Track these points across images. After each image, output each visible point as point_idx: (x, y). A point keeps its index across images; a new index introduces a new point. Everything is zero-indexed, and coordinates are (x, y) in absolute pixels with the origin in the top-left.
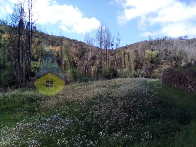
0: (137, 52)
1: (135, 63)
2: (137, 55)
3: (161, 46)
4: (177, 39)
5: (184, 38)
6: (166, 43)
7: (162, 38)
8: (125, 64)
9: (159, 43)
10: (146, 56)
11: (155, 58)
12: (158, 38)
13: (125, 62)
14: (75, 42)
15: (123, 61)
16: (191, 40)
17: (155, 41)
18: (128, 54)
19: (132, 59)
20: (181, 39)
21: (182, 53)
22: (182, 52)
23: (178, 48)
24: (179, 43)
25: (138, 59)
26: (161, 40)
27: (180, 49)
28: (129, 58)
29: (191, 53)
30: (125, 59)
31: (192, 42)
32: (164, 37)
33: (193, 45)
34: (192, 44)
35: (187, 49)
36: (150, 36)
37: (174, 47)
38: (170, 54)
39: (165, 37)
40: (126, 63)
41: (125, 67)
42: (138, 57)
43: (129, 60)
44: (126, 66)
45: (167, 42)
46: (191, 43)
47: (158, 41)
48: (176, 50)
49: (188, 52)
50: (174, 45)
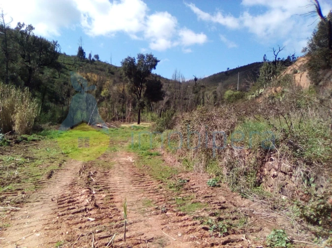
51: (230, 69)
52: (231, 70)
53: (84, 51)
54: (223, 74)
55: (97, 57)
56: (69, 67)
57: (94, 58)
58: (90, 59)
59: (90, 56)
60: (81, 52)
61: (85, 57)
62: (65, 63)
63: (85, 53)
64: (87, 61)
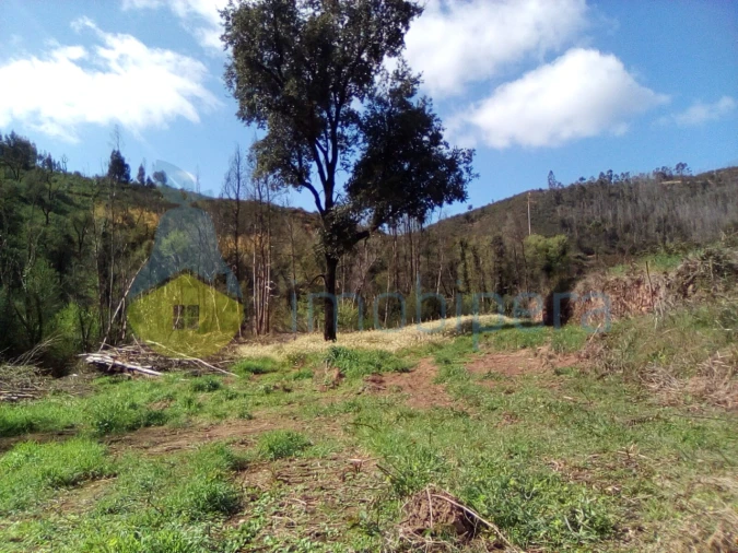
0: (501, 244)
1: (497, 279)
2: (500, 254)
3: (595, 208)
4: (652, 177)
5: (674, 173)
6: (611, 195)
7: (597, 178)
8: (467, 282)
9: (587, 194)
10: (529, 252)
11: (558, 259)
12: (582, 179)
13: (465, 275)
14: (297, 214)
15: (460, 270)
16: (700, 177)
17: (572, 188)
18: (474, 250)
19: (486, 265)
20: (663, 175)
21: (669, 228)
22: (669, 223)
23: (653, 210)
24: (656, 191)
25: (504, 266)
26: (591, 184)
27: (660, 211)
28: (477, 262)
29: (699, 227)
30: (465, 266)
31: (705, 185)
32: (602, 174)
33: (708, 195)
34: (703, 193)
35: (688, 212)
36: (551, 172)
37: (642, 208)
38: (626, 232)
39: (606, 174)
40: (469, 277)
41: (469, 290)
42: (506, 259)
43: (478, 269)
44: (471, 285)
45: (613, 191)
46: (700, 189)
47: (582, 187)
48: (646, 219)
49: (689, 221)
50: (639, 202)
51: (474, 208)
52: (476, 210)
53: (126, 162)
54: (461, 219)
55: (161, 176)
56: (83, 202)
57: (153, 180)
58: (142, 180)
59: (142, 172)
60: (118, 165)
61: (127, 177)
62: (71, 192)
63: (127, 166)
64: (135, 187)
